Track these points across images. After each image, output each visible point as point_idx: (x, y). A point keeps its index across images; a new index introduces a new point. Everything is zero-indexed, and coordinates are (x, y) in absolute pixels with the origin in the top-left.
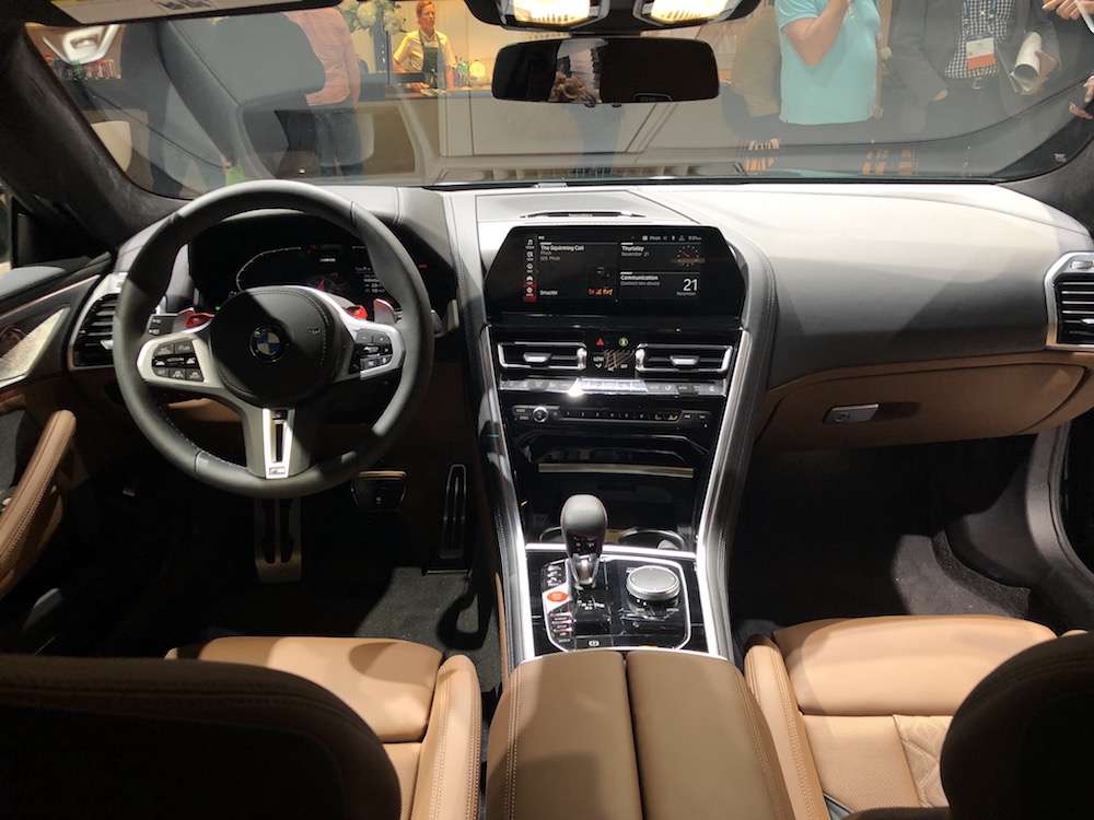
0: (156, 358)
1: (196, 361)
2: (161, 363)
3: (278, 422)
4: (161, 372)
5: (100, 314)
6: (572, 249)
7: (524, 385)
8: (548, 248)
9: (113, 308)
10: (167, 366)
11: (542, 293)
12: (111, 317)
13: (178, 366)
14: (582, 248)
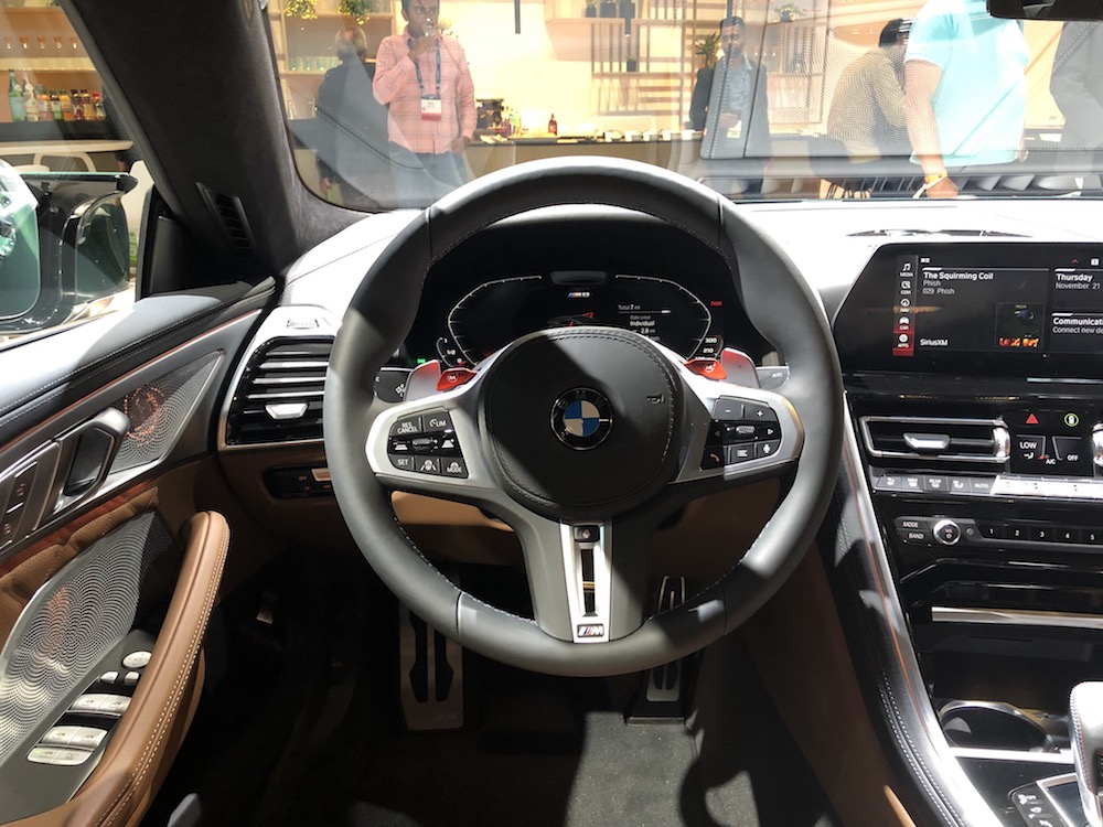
0: (394, 439)
1: (456, 443)
2: (403, 447)
3: (583, 546)
4: (401, 462)
5: (263, 366)
6: (974, 277)
7: (912, 484)
8: (935, 276)
9: (325, 357)
10: (410, 452)
11: (924, 342)
12: (323, 370)
13: (428, 452)
14: (991, 276)
